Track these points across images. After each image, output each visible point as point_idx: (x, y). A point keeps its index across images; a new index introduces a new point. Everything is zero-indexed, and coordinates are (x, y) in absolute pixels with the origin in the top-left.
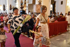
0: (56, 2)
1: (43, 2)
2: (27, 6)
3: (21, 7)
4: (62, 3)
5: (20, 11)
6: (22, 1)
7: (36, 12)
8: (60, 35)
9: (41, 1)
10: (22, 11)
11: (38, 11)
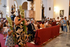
0: (44, 8)
1: (35, 8)
2: (16, 11)
3: (12, 12)
4: (50, 9)
5: (11, 16)
6: (13, 6)
7: (29, 17)
8: (56, 38)
9: (33, 7)
10: (13, 16)
11: (31, 16)
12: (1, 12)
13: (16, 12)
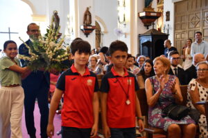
12: (93, 24)
13: (168, 19)
